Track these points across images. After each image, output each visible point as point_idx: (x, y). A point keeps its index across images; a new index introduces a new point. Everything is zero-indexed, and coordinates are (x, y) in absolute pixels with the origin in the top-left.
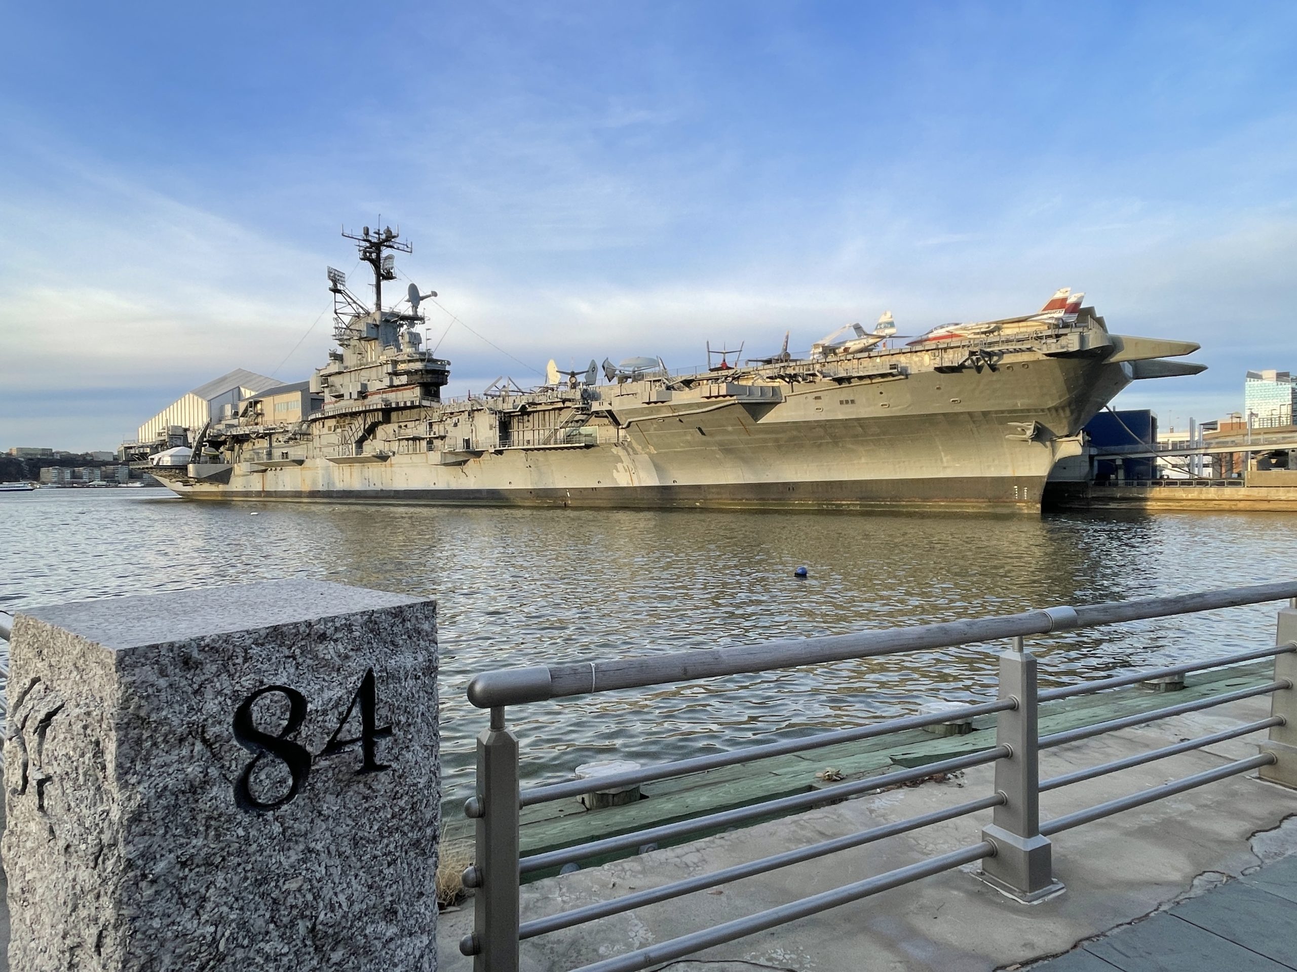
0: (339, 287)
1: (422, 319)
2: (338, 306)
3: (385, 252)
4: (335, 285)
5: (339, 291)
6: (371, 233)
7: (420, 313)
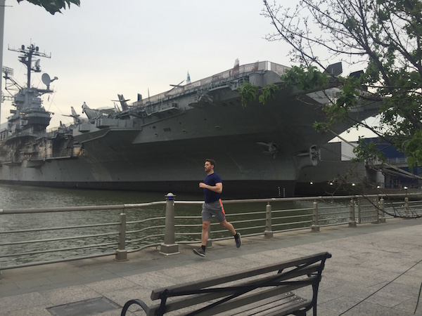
0: (9, 76)
1: (52, 92)
2: (8, 85)
3: (34, 58)
4: (6, 74)
5: (9, 78)
6: (26, 48)
7: (51, 88)
